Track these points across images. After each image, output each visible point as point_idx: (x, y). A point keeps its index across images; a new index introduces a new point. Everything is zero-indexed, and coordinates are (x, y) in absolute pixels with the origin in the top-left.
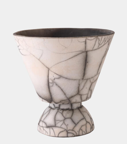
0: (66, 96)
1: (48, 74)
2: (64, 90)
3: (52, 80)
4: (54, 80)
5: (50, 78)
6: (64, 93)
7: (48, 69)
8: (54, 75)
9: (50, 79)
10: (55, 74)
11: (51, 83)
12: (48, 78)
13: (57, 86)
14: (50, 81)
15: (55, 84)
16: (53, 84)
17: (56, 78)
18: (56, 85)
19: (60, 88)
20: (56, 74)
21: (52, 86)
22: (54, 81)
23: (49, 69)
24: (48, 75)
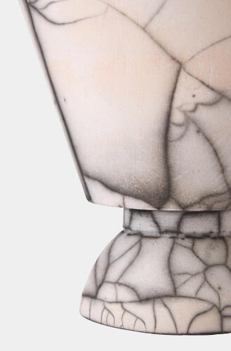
0: (224, 176)
1: (171, 90)
2: (222, 153)
3: (184, 112)
4: (194, 110)
5: (176, 103)
6: (221, 165)
7: (176, 66)
8: (195, 92)
9: (179, 108)
10: (203, 87)
11: (180, 125)
12: (170, 107)
13: (200, 137)
14: (177, 117)
15: (192, 128)
16: (186, 129)
17: (202, 104)
18: (199, 131)
19: (211, 145)
20: (208, 86)
21: (182, 136)
22: (192, 115)
23: (180, 66)
24: (174, 91)
